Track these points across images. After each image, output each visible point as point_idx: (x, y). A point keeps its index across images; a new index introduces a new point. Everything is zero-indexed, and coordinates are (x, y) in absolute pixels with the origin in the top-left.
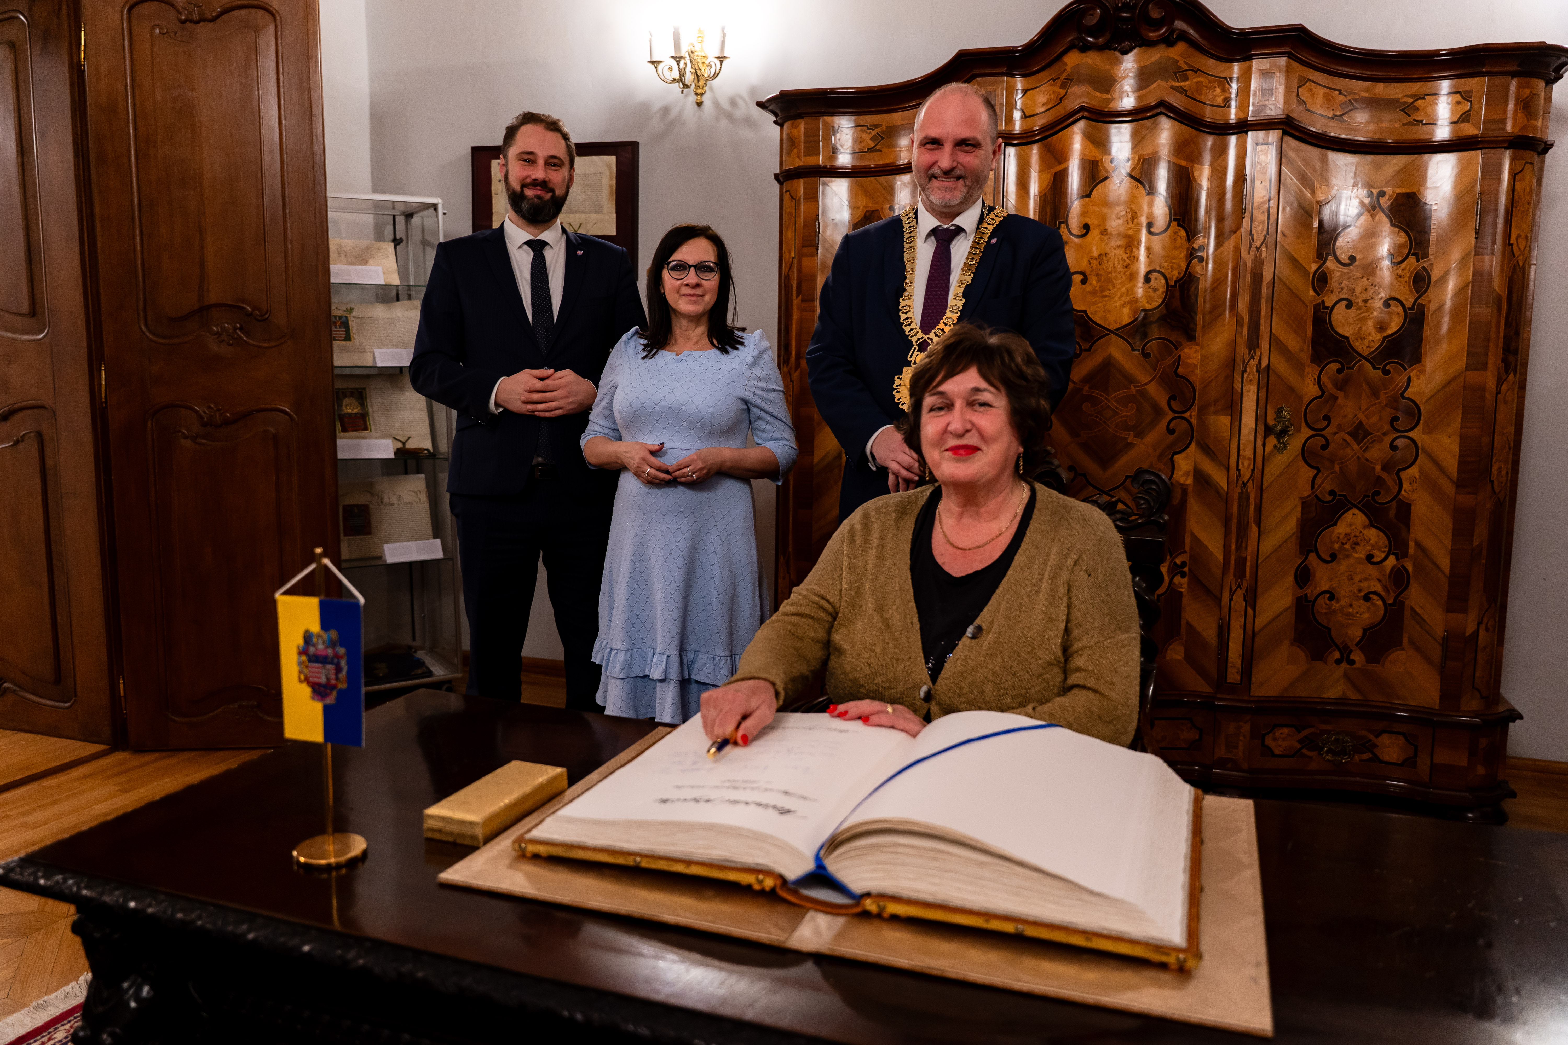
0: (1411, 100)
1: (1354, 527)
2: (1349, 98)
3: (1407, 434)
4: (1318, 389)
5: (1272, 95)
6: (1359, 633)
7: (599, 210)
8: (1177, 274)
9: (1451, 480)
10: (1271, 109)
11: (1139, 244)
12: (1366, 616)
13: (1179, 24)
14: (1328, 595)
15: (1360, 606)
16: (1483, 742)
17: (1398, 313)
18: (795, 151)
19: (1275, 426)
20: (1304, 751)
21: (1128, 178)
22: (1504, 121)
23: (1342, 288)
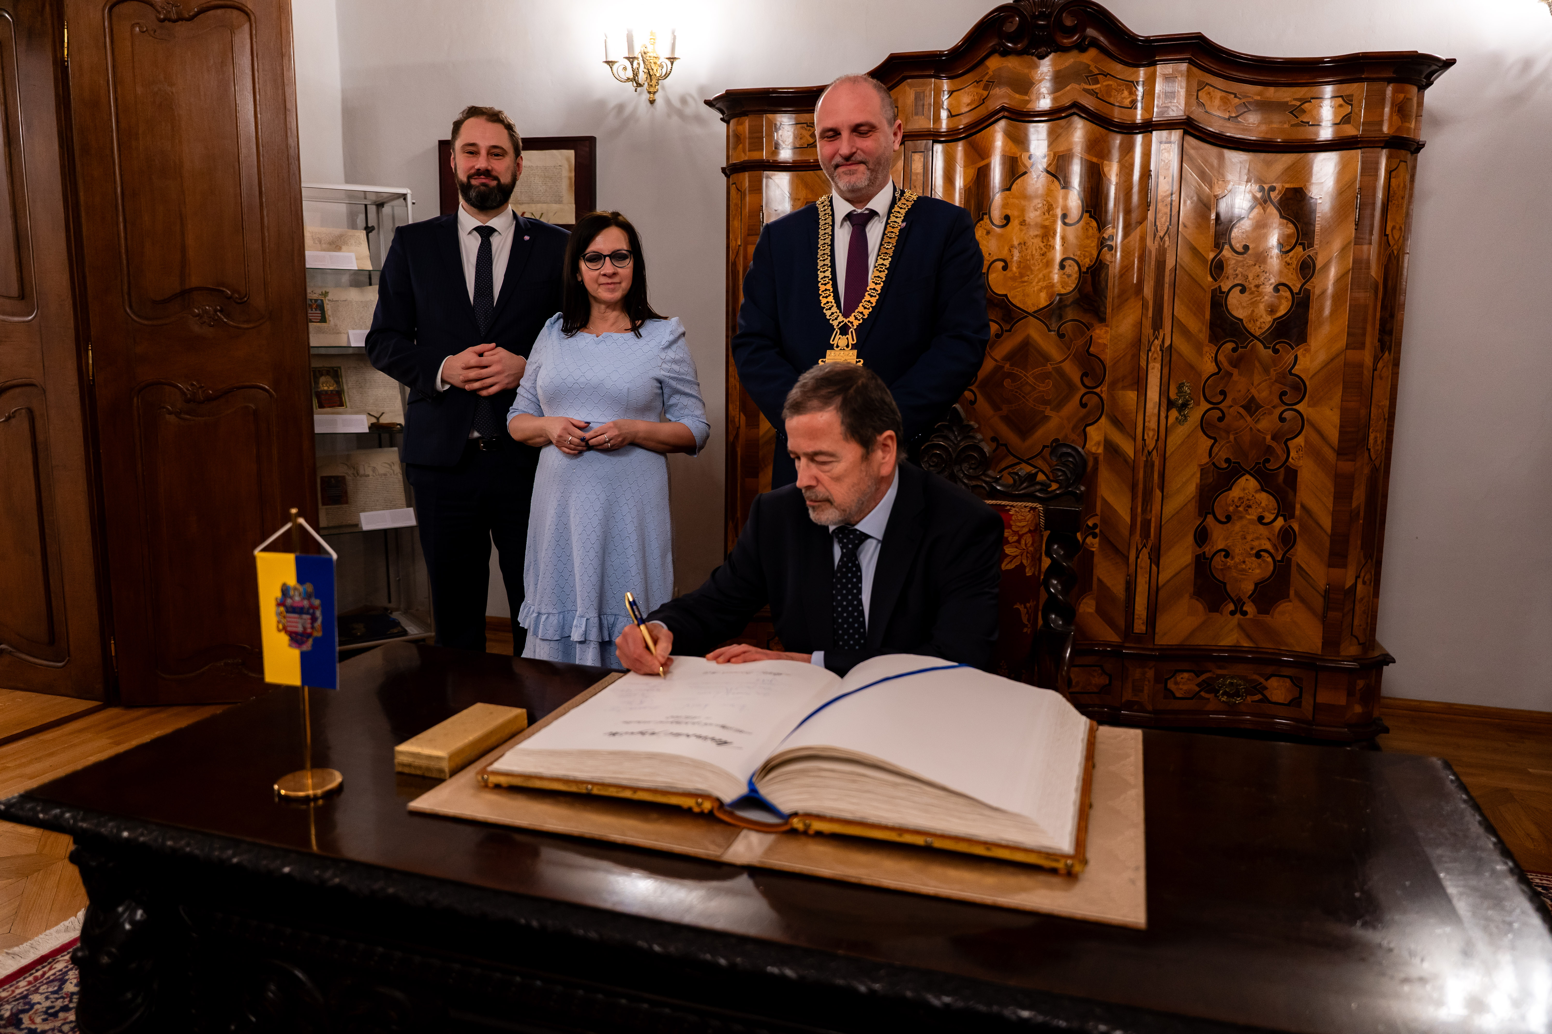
0: (1298, 103)
1: (1247, 491)
2: (1243, 101)
3: (1294, 407)
4: (1215, 367)
5: (1174, 98)
6: (1251, 587)
7: (560, 202)
8: (1089, 261)
9: (1333, 448)
10: (1173, 111)
11: (1055, 233)
12: (1258, 571)
13: (1091, 32)
14: (1223, 553)
15: (1252, 562)
16: (1361, 684)
17: (1286, 298)
18: (741, 146)
19: (1177, 400)
20: (1202, 694)
21: (1045, 173)
22: (1381, 123)
23: (1237, 275)
